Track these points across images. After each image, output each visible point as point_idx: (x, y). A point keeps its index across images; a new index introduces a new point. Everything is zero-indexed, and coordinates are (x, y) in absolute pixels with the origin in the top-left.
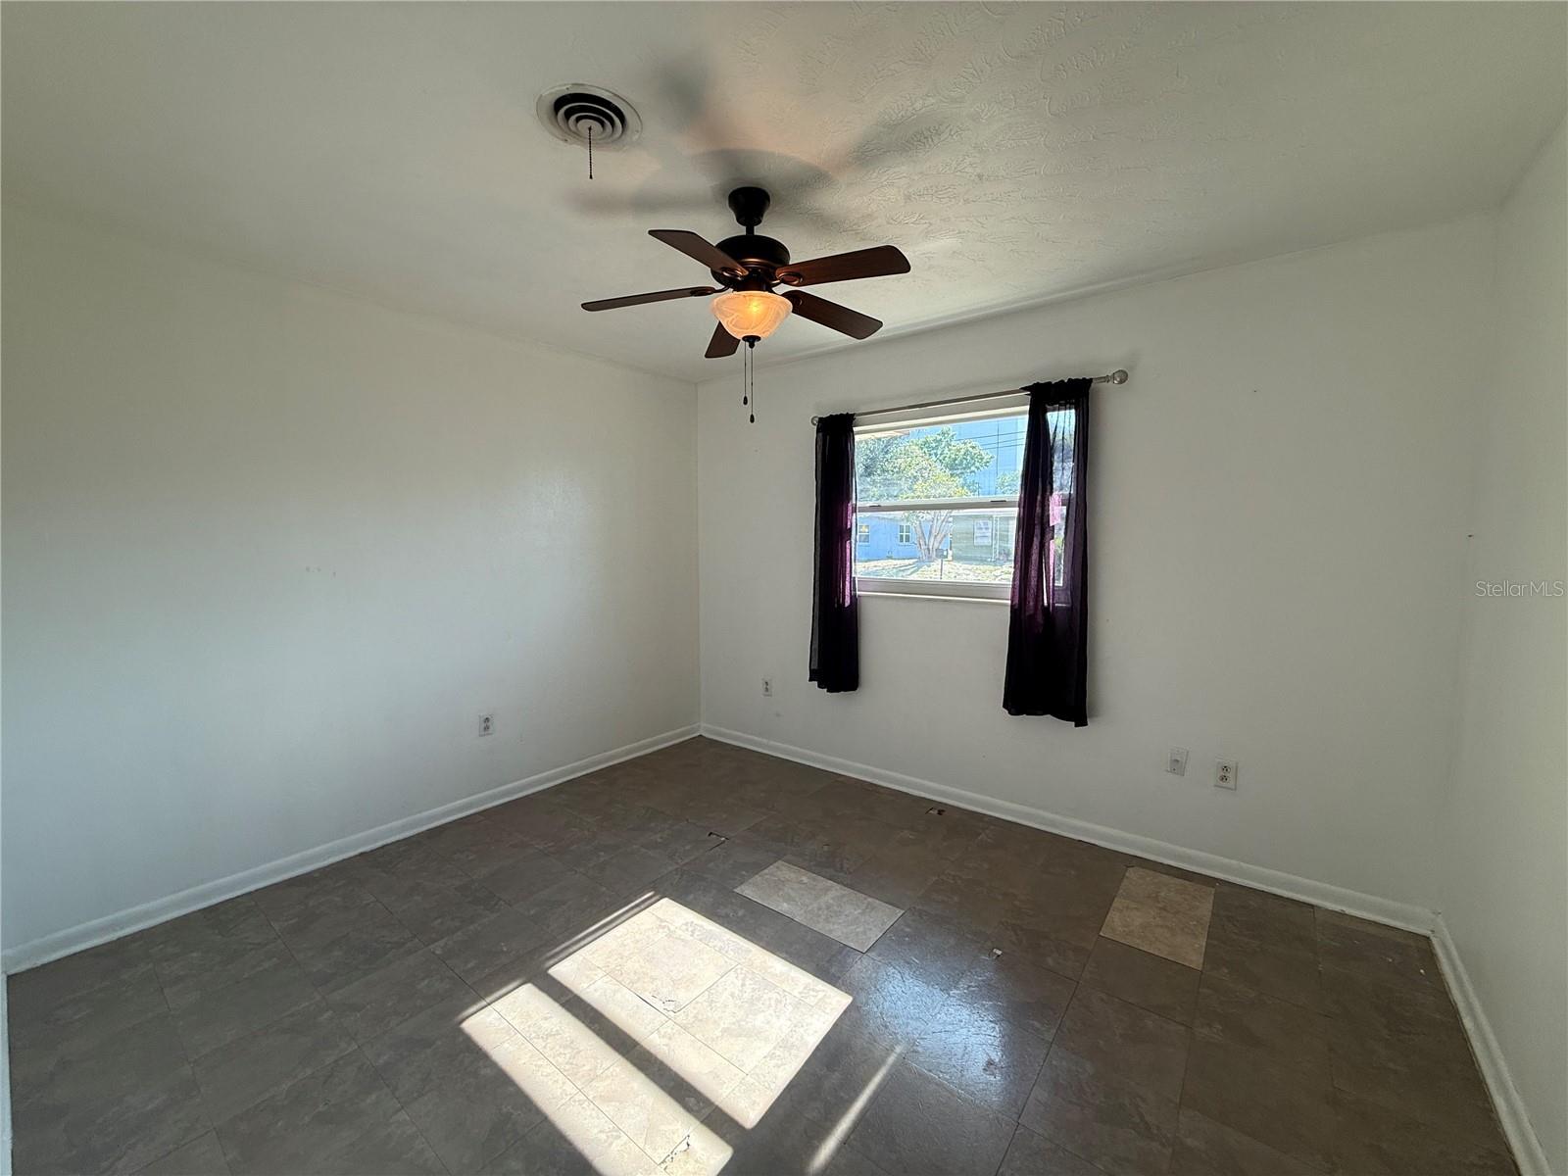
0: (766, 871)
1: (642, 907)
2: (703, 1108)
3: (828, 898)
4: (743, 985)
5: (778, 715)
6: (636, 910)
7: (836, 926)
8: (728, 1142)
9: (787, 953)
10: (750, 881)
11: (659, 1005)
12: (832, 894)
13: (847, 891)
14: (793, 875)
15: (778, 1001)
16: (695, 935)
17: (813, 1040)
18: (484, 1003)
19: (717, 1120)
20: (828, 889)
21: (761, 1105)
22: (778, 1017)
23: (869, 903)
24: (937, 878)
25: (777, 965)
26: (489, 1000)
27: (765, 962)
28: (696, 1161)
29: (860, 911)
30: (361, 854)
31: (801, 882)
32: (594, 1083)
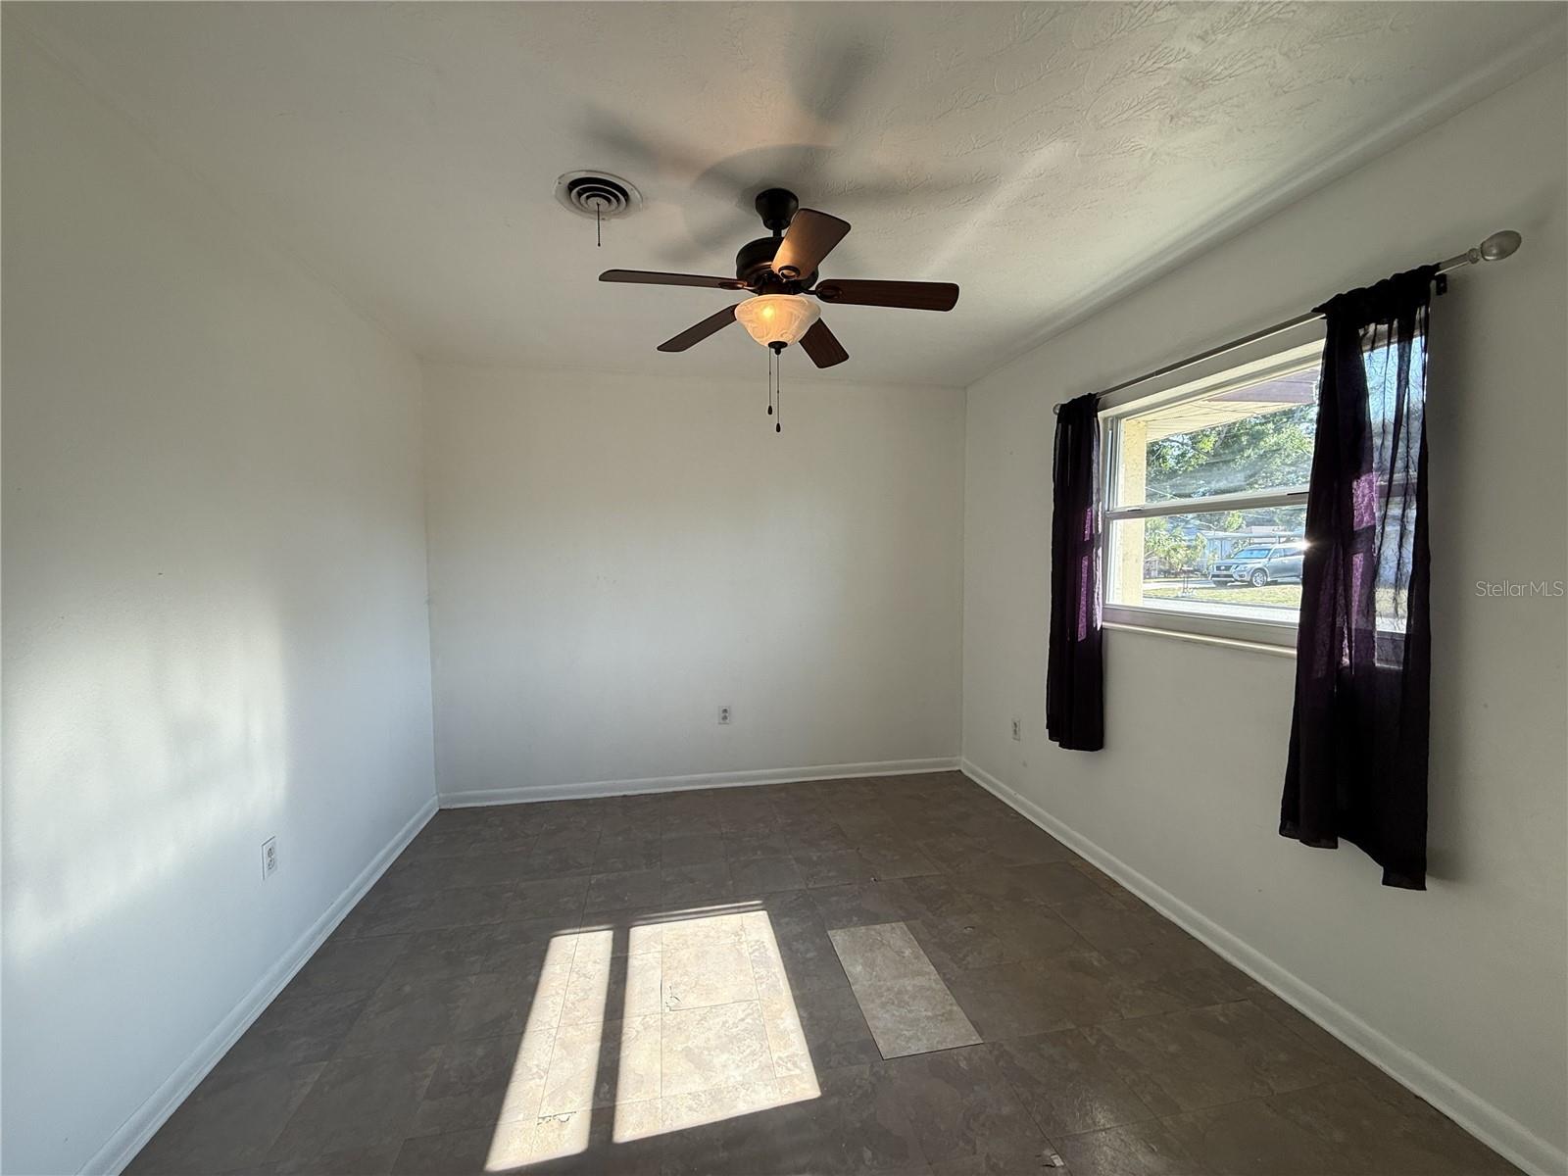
0: (878, 927)
1: (742, 910)
2: (607, 1100)
3: (908, 984)
4: (743, 1020)
5: (1025, 765)
6: (736, 910)
7: (886, 1016)
8: (591, 1140)
9: (810, 1013)
10: (852, 929)
11: (666, 997)
12: (920, 981)
13: (942, 985)
14: (900, 943)
15: (753, 1053)
16: (752, 956)
17: (742, 1108)
18: (578, 930)
19: (603, 1114)
20: (920, 973)
21: (644, 1130)
22: (738, 1066)
23: (951, 1011)
24: (1073, 1027)
25: (789, 1020)
26: (582, 930)
27: (782, 1011)
28: (559, 1135)
29: (930, 1014)
30: (625, 796)
31: (900, 953)
32: (570, 1029)
